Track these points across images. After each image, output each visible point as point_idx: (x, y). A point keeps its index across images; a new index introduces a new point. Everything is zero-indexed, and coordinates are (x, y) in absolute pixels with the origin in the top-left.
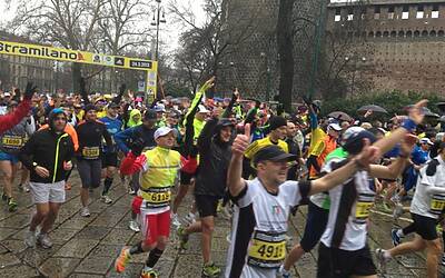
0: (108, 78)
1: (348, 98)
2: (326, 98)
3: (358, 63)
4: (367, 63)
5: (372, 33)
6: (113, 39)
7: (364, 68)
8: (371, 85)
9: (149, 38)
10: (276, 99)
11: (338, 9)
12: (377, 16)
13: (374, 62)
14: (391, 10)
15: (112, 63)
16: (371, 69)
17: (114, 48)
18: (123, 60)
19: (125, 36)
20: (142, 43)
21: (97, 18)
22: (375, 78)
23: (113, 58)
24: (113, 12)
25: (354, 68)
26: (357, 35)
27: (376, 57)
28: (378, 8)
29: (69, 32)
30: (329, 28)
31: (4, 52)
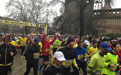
0: (34, 29)
2: (93, 35)
3: (102, 25)
4: (104, 25)
5: (105, 17)
6: (36, 19)
7: (103, 27)
8: (105, 31)
9: (45, 19)
10: (79, 35)
11: (96, 11)
12: (106, 13)
14: (110, 11)
15: (35, 26)
16: (105, 27)
17: (36, 22)
18: (38, 25)
19: (39, 19)
20: (43, 21)
21: (32, 14)
22: (106, 29)
23: (36, 24)
24: (36, 13)
25: (101, 27)
26: (101, 18)
27: (106, 24)
28: (106, 11)
29: (24, 18)
30: (93, 16)
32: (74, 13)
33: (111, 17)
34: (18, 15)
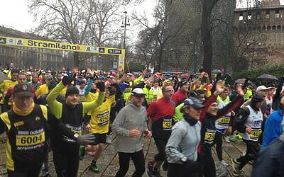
0: (94, 60)
1: (249, 70)
2: (234, 70)
3: (256, 47)
4: (262, 47)
5: (264, 27)
6: (98, 36)
7: (258, 50)
8: (265, 62)
9: (119, 36)
11: (241, 12)
12: (268, 16)
13: (266, 46)
14: (277, 12)
15: (97, 52)
16: (265, 51)
17: (99, 42)
18: (104, 49)
19: (105, 35)
20: (115, 39)
21: (88, 24)
22: (268, 57)
23: (98, 48)
24: (98, 20)
25: (253, 50)
26: (254, 28)
27: (268, 42)
28: (268, 11)
29: (71, 33)
30: (236, 24)
31: (33, 46)
32: (189, 17)
33: (279, 26)
34: (56, 26)
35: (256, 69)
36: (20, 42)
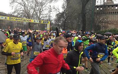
0: (37, 26)
1: (101, 30)
2: (95, 30)
4: (106, 21)
5: (107, 13)
6: (39, 16)
8: (108, 27)
9: (48, 16)
10: (81, 31)
11: (98, 7)
12: (109, 8)
13: (108, 21)
14: (113, 7)
15: (38, 22)
17: (39, 18)
18: (41, 21)
19: (42, 15)
20: (46, 17)
21: (35, 11)
22: (109, 25)
24: (39, 9)
25: (103, 22)
26: (103, 13)
27: (109, 19)
28: (109, 6)
29: (28, 14)
30: (96, 11)
31: (11, 20)
32: (76, 8)
33: (113, 13)
34: (21, 12)
35: (104, 30)
36: (6, 18)
